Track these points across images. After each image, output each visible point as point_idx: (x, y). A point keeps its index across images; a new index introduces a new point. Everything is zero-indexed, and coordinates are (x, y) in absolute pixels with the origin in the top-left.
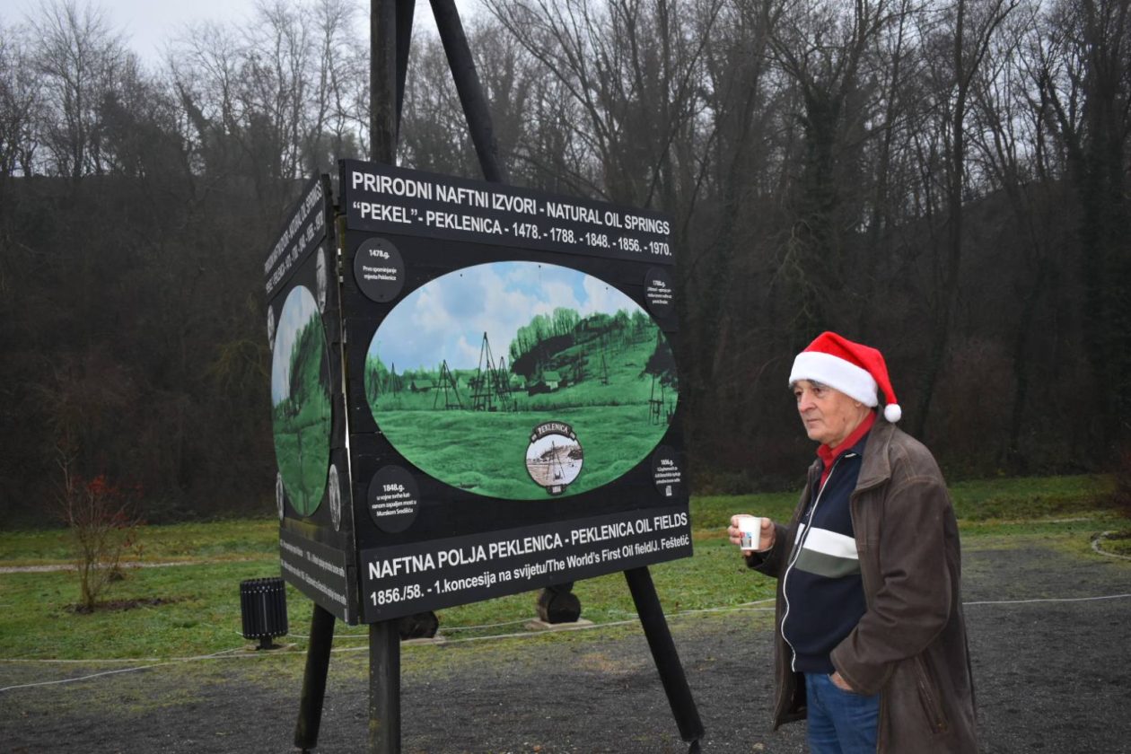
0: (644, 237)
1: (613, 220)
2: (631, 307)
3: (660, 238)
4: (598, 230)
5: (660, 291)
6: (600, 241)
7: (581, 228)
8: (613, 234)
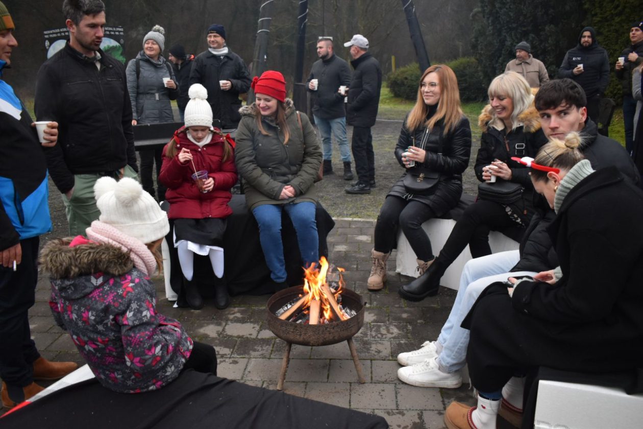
0: (119, 32)
1: (114, 29)
2: (117, 44)
3: (121, 31)
4: (112, 31)
5: (122, 41)
6: (112, 33)
7: (110, 31)
8: (114, 31)
